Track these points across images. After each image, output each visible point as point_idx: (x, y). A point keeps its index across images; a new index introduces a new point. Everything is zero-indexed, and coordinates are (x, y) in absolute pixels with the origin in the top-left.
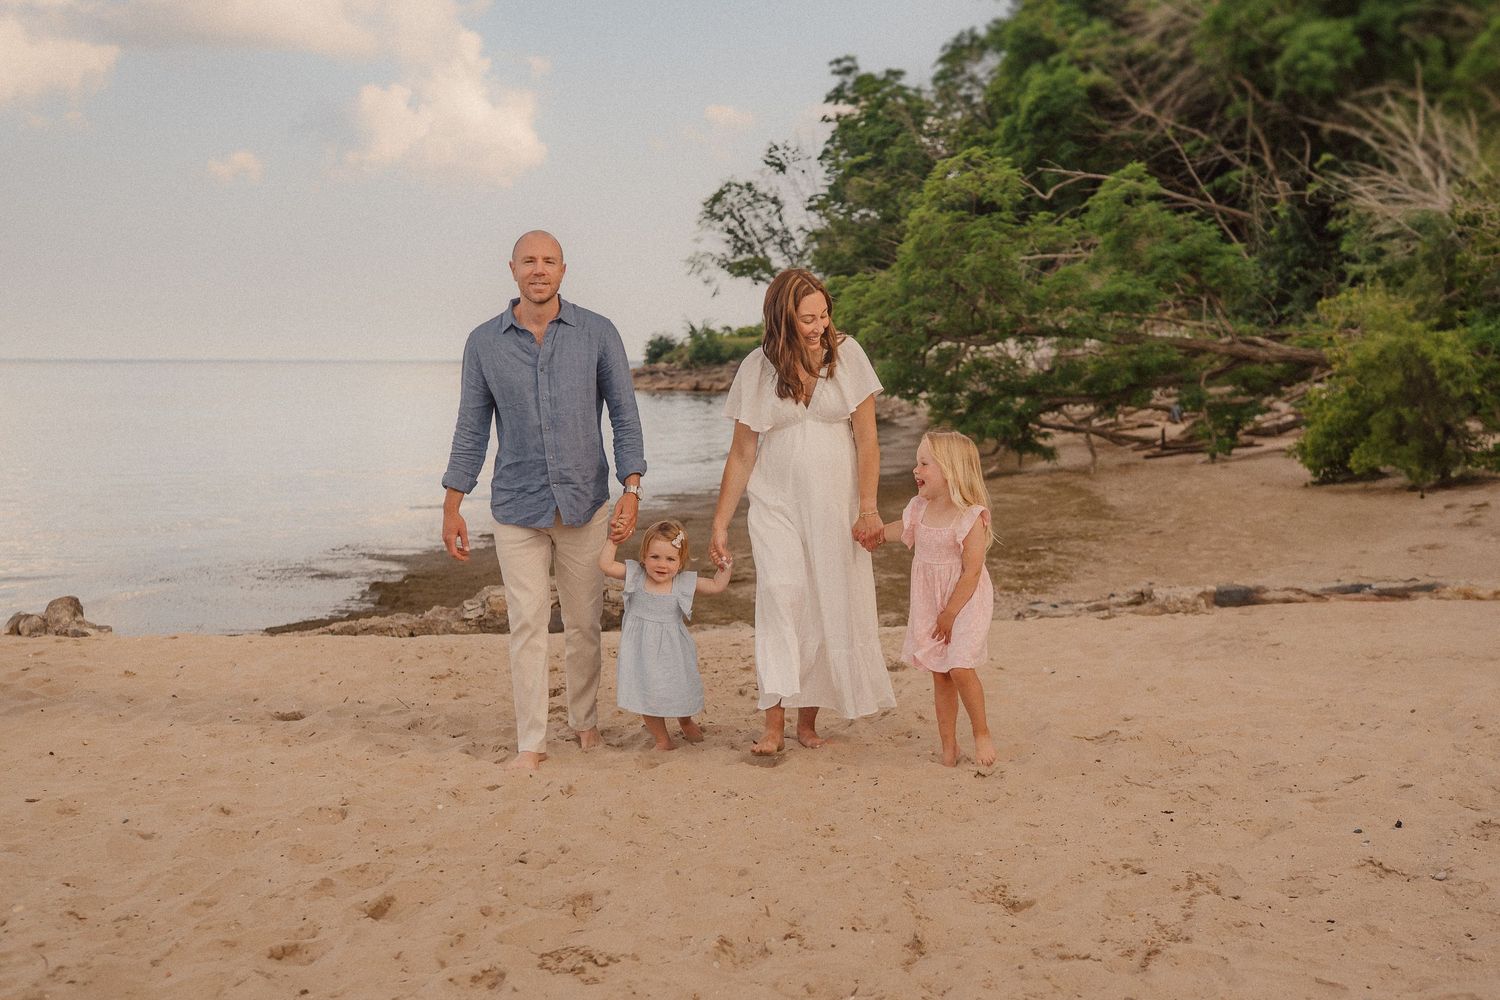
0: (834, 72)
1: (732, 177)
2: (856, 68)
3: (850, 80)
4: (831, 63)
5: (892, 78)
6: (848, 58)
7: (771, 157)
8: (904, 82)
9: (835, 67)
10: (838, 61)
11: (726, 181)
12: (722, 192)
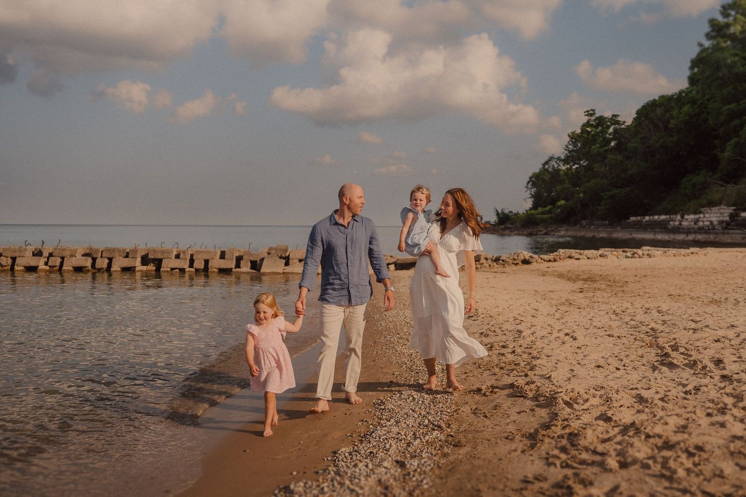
0: (585, 115)
1: (553, 155)
2: (595, 114)
3: (594, 118)
4: (585, 112)
5: (614, 118)
6: (592, 110)
7: (568, 148)
8: (619, 119)
9: (587, 113)
10: (588, 111)
11: (551, 156)
12: (550, 160)
